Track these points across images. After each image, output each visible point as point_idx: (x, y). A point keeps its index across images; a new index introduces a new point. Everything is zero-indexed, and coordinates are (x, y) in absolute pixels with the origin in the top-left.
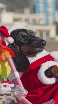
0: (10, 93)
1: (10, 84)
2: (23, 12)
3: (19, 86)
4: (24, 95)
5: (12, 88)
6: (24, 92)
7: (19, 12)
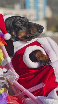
0: (2, 76)
1: (2, 68)
2: (13, 8)
3: (12, 70)
4: (16, 79)
5: (4, 72)
6: (16, 76)
7: (9, 8)
